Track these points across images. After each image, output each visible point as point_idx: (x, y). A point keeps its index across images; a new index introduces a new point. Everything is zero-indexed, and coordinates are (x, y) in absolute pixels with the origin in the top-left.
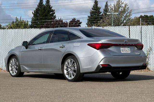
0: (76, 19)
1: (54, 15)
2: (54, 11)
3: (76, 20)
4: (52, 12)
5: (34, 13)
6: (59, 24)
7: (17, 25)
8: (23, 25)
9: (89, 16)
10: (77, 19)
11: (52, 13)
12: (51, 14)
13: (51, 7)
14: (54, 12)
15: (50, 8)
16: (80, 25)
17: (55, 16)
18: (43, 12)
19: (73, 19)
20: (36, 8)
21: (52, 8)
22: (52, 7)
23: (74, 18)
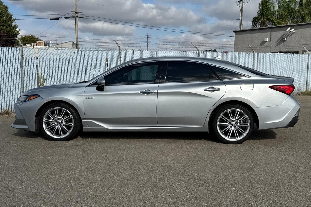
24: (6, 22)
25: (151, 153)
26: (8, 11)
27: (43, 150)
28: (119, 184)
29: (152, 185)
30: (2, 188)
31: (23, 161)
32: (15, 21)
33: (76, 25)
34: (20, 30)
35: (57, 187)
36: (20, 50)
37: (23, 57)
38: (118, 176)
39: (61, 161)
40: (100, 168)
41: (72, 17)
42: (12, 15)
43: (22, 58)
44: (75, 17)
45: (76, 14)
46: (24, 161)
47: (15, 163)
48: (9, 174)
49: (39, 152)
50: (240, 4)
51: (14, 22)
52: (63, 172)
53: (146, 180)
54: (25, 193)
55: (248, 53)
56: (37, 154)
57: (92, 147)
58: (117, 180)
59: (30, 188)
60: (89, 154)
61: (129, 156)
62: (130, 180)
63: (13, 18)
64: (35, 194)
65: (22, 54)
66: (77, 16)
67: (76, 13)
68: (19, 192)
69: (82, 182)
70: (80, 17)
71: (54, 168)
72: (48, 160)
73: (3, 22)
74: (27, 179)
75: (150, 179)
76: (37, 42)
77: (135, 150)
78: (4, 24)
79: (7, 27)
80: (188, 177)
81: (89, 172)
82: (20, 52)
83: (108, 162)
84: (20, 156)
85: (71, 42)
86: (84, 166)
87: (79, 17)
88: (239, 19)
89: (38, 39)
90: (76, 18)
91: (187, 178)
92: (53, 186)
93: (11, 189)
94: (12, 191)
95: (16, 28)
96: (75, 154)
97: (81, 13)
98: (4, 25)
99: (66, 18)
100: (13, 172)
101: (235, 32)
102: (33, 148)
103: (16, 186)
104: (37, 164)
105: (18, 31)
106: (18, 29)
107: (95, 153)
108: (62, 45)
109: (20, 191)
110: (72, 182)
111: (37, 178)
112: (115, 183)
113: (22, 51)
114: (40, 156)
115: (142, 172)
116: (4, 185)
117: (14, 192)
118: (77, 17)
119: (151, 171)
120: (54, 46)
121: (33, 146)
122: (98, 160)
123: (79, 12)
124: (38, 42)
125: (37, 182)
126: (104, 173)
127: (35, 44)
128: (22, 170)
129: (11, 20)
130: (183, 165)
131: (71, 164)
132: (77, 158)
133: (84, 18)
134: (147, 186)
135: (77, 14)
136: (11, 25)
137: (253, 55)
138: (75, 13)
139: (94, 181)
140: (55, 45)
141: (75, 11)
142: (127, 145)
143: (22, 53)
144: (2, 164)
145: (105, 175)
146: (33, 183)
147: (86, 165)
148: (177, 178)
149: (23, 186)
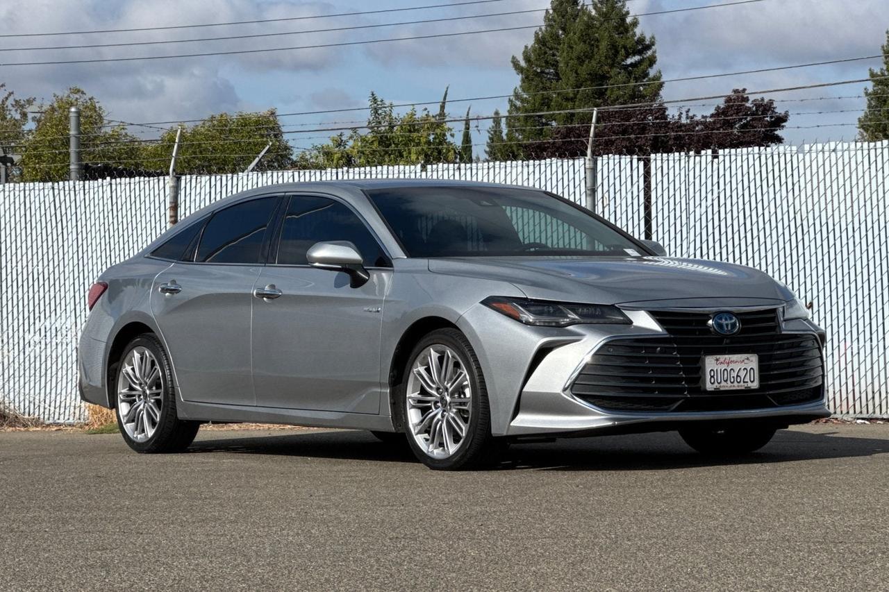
0: (752, 98)
1: (652, 72)
2: (648, 47)
3: (747, 99)
4: (634, 54)
5: (523, 63)
6: (643, 129)
7: (384, 141)
8: (418, 144)
9: (877, 70)
10: (758, 97)
11: (637, 58)
12: (632, 65)
13: (629, 20)
14: (649, 53)
15: (623, 26)
16: (779, 132)
17: (657, 78)
18: (578, 58)
19: (729, 100)
20: (536, 33)
21: (638, 31)
22: (635, 24)
23: (736, 91)
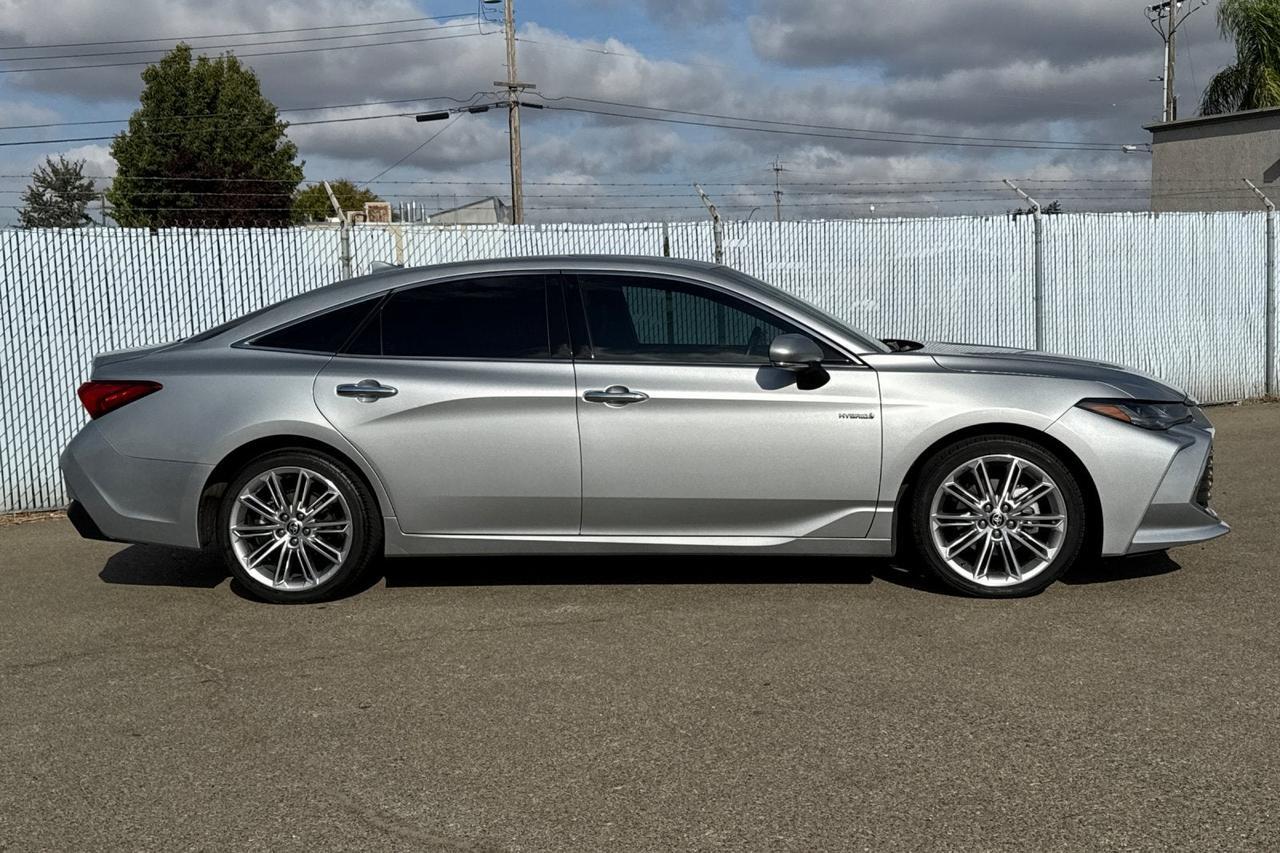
24: (254, 135)
25: (921, 658)
26: (258, 93)
27: (466, 642)
28: (827, 805)
29: (978, 813)
30: (343, 815)
31: (400, 690)
32: (285, 132)
33: (514, 136)
34: (304, 163)
35: (566, 812)
36: (339, 240)
37: (348, 265)
38: (809, 767)
39: (553, 691)
40: (721, 724)
41: (497, 104)
42: (274, 110)
43: (346, 268)
44: (509, 105)
45: (512, 95)
46: (405, 689)
47: (369, 700)
48: (355, 749)
49: (454, 650)
50: (1163, 17)
51: (283, 134)
52: (573, 741)
53: (944, 787)
54: (441, 841)
55: (1244, 215)
56: (449, 659)
57: (659, 628)
58: (814, 783)
59: (453, 815)
60: (657, 662)
61: (828, 667)
62: (871, 787)
63: (277, 120)
64: (482, 843)
65: (345, 255)
66: (514, 102)
67: (512, 88)
68: (414, 834)
69: (666, 791)
70: (527, 102)
71: (532, 721)
72: (498, 687)
73: (243, 138)
74: (436, 774)
75: (959, 782)
76: (367, 205)
77: (844, 643)
78: (246, 143)
79: (259, 156)
80: (1131, 775)
81: (681, 742)
82: (340, 245)
83: (748, 696)
84: (382, 667)
85: (492, 201)
86: (651, 712)
87: (524, 104)
88: (1162, 79)
89: (367, 196)
90: (511, 110)
91: (1128, 778)
92: (547, 810)
93: (380, 823)
94: (386, 832)
95: (291, 158)
96: (601, 661)
97: (529, 86)
98: (247, 148)
99: (473, 111)
100: (370, 738)
101: (1152, 129)
102: (427, 634)
103: (395, 805)
104: (459, 705)
105: (298, 169)
106: (296, 162)
107: (681, 656)
108: (456, 215)
109: (417, 829)
110: (620, 788)
111: (475, 770)
112: (808, 800)
113: (345, 242)
114: (462, 667)
115: (913, 747)
116: (349, 802)
117: (393, 837)
118: (517, 103)
119: (948, 745)
120: (429, 220)
121: (422, 622)
122: (702, 689)
123: (524, 86)
124: (370, 207)
125: (478, 790)
126: (746, 749)
127: (358, 215)
128: (403, 731)
129: (268, 129)
130: (1083, 716)
131: (594, 704)
132: (612, 676)
133: (541, 107)
134: (956, 818)
135: (514, 91)
136: (273, 148)
137: (1268, 220)
138: (507, 88)
139: (713, 786)
140: (431, 216)
141: (506, 80)
142: (802, 621)
143: (345, 252)
144: (317, 705)
145: (754, 758)
146: (463, 791)
147: (661, 712)
148: (1084, 781)
149: (424, 806)
